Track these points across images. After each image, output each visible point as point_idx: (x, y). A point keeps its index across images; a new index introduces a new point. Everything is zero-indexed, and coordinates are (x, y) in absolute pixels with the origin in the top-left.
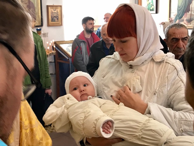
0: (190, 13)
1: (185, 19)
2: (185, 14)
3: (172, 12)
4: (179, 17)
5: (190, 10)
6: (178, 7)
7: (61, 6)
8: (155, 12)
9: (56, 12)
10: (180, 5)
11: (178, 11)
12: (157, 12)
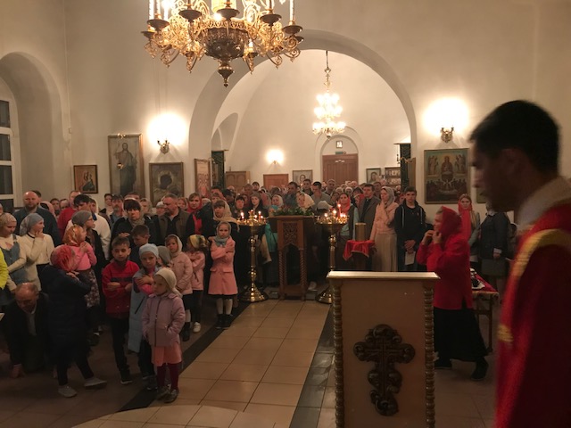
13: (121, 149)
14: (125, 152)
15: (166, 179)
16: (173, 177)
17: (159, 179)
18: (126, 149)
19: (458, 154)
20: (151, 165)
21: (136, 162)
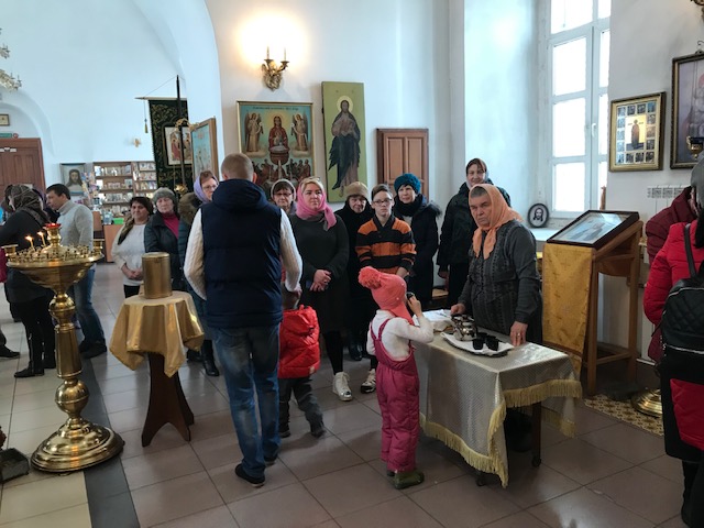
19: (295, 113)
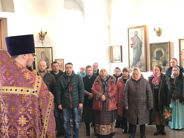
0: (140, 62)
1: (138, 65)
2: (138, 62)
3: (130, 61)
4: (135, 64)
5: (140, 60)
6: (134, 58)
7: (63, 59)
8: (120, 61)
9: (60, 62)
10: (134, 57)
11: (134, 60)
12: (122, 62)
13: (134, 35)
14: (136, 37)
15: (159, 53)
16: (163, 52)
17: (155, 53)
18: (136, 35)
20: (151, 45)
21: (142, 43)
